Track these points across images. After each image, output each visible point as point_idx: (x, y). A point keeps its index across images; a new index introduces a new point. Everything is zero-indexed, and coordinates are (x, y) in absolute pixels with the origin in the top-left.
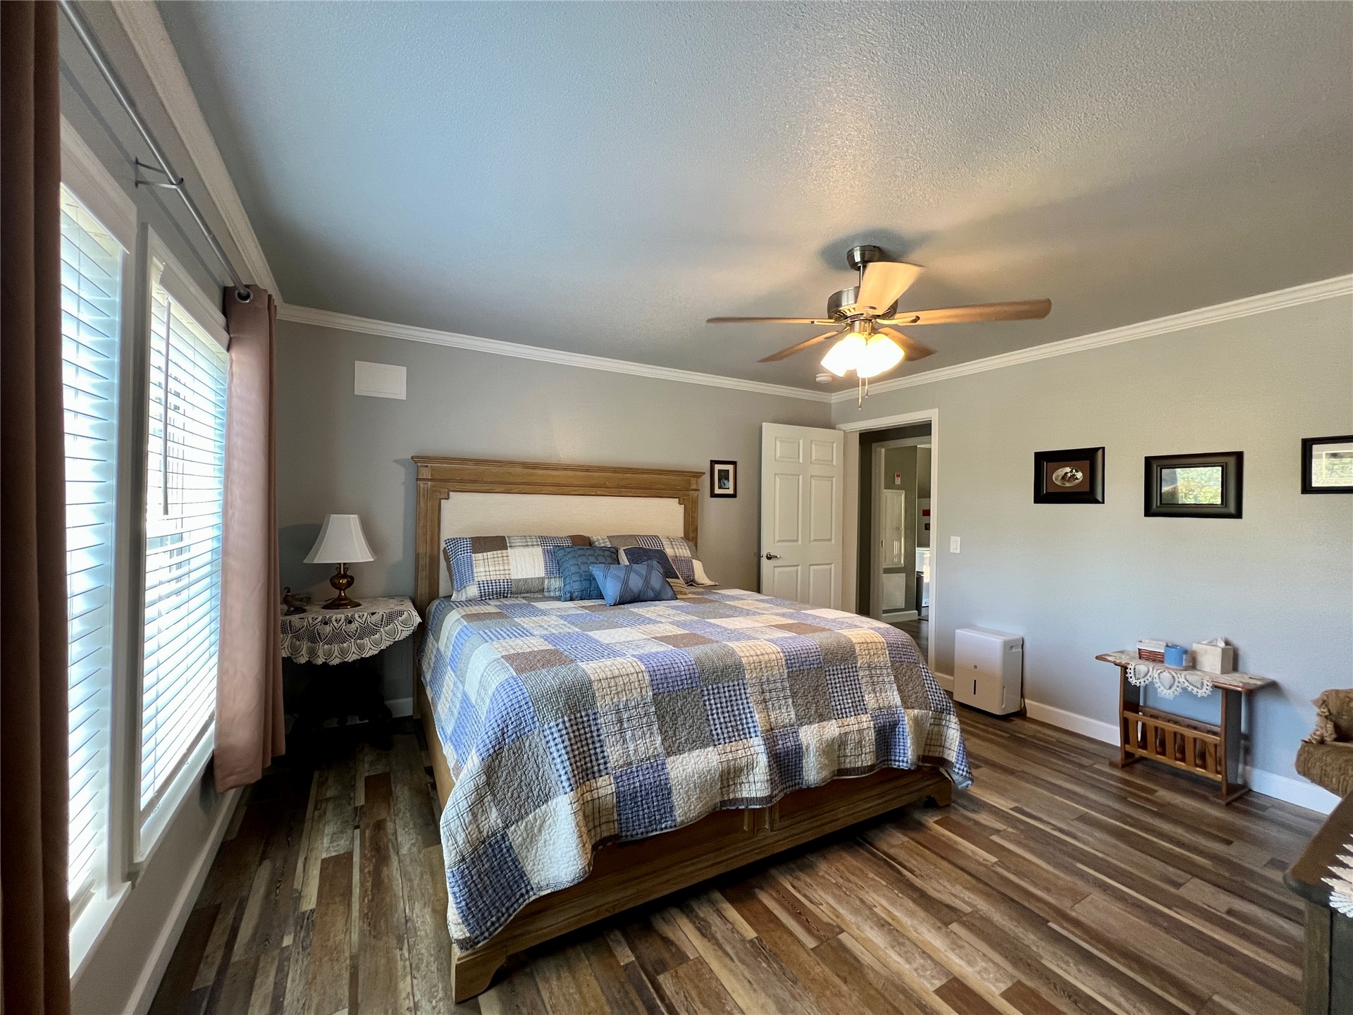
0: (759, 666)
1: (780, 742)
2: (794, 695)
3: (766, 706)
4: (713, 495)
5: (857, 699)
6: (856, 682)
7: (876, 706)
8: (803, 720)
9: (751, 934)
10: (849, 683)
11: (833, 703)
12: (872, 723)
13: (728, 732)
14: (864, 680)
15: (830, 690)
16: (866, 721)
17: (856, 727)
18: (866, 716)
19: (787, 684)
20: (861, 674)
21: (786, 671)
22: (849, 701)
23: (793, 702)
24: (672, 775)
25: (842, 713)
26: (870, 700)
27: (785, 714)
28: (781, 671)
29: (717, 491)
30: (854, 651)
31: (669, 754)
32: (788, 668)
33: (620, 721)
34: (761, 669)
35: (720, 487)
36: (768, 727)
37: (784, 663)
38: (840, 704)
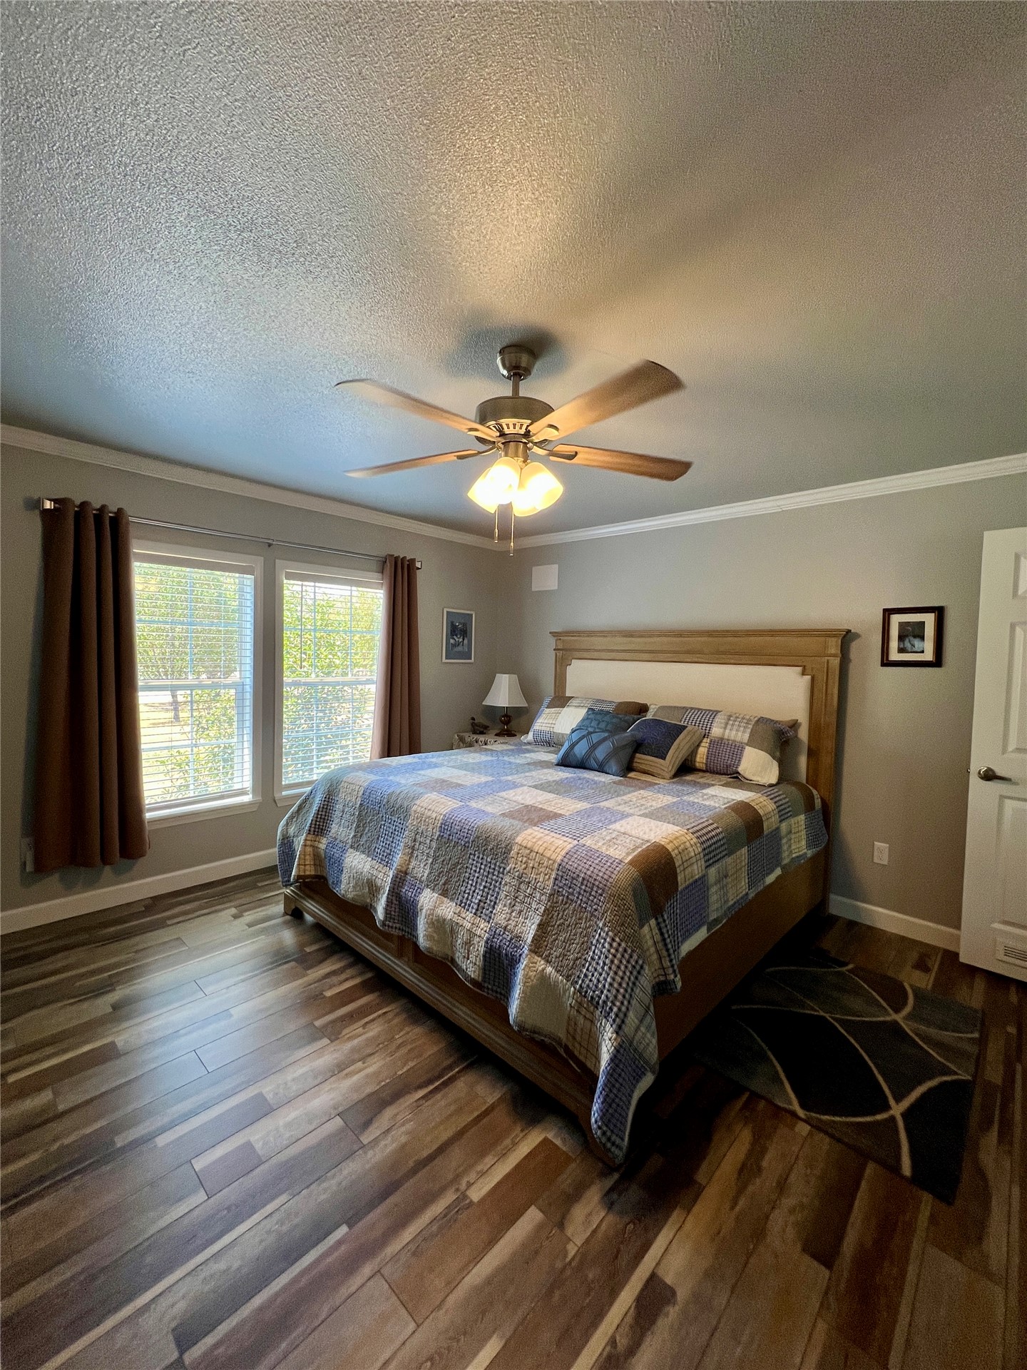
0: (421, 818)
1: (406, 888)
2: (435, 858)
3: (412, 852)
4: (886, 662)
5: (488, 901)
6: (497, 884)
7: (504, 923)
8: (432, 884)
9: (328, 994)
10: (489, 880)
11: (463, 889)
12: (487, 935)
13: (383, 855)
14: (507, 888)
15: (467, 874)
16: (483, 928)
17: (468, 925)
18: (486, 924)
19: (434, 845)
20: (507, 879)
21: (438, 833)
22: (479, 897)
23: (432, 863)
24: (346, 860)
25: (466, 904)
26: (501, 914)
27: (421, 870)
28: (434, 831)
29: (895, 656)
30: (510, 851)
31: (352, 847)
32: (440, 831)
33: (343, 811)
34: (421, 820)
35: (902, 650)
36: (404, 869)
37: (439, 825)
38: (469, 894)
